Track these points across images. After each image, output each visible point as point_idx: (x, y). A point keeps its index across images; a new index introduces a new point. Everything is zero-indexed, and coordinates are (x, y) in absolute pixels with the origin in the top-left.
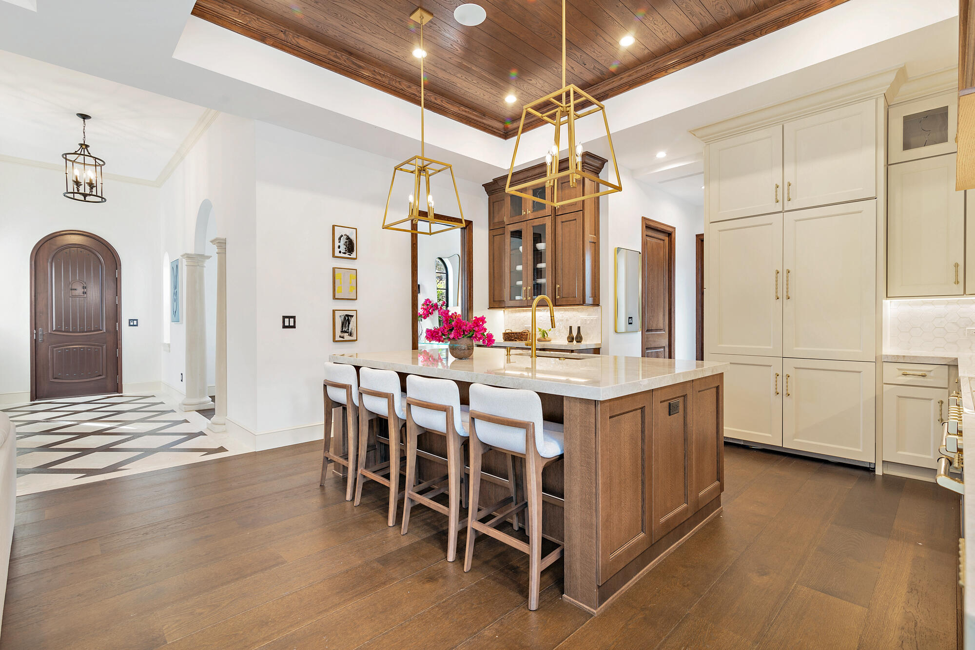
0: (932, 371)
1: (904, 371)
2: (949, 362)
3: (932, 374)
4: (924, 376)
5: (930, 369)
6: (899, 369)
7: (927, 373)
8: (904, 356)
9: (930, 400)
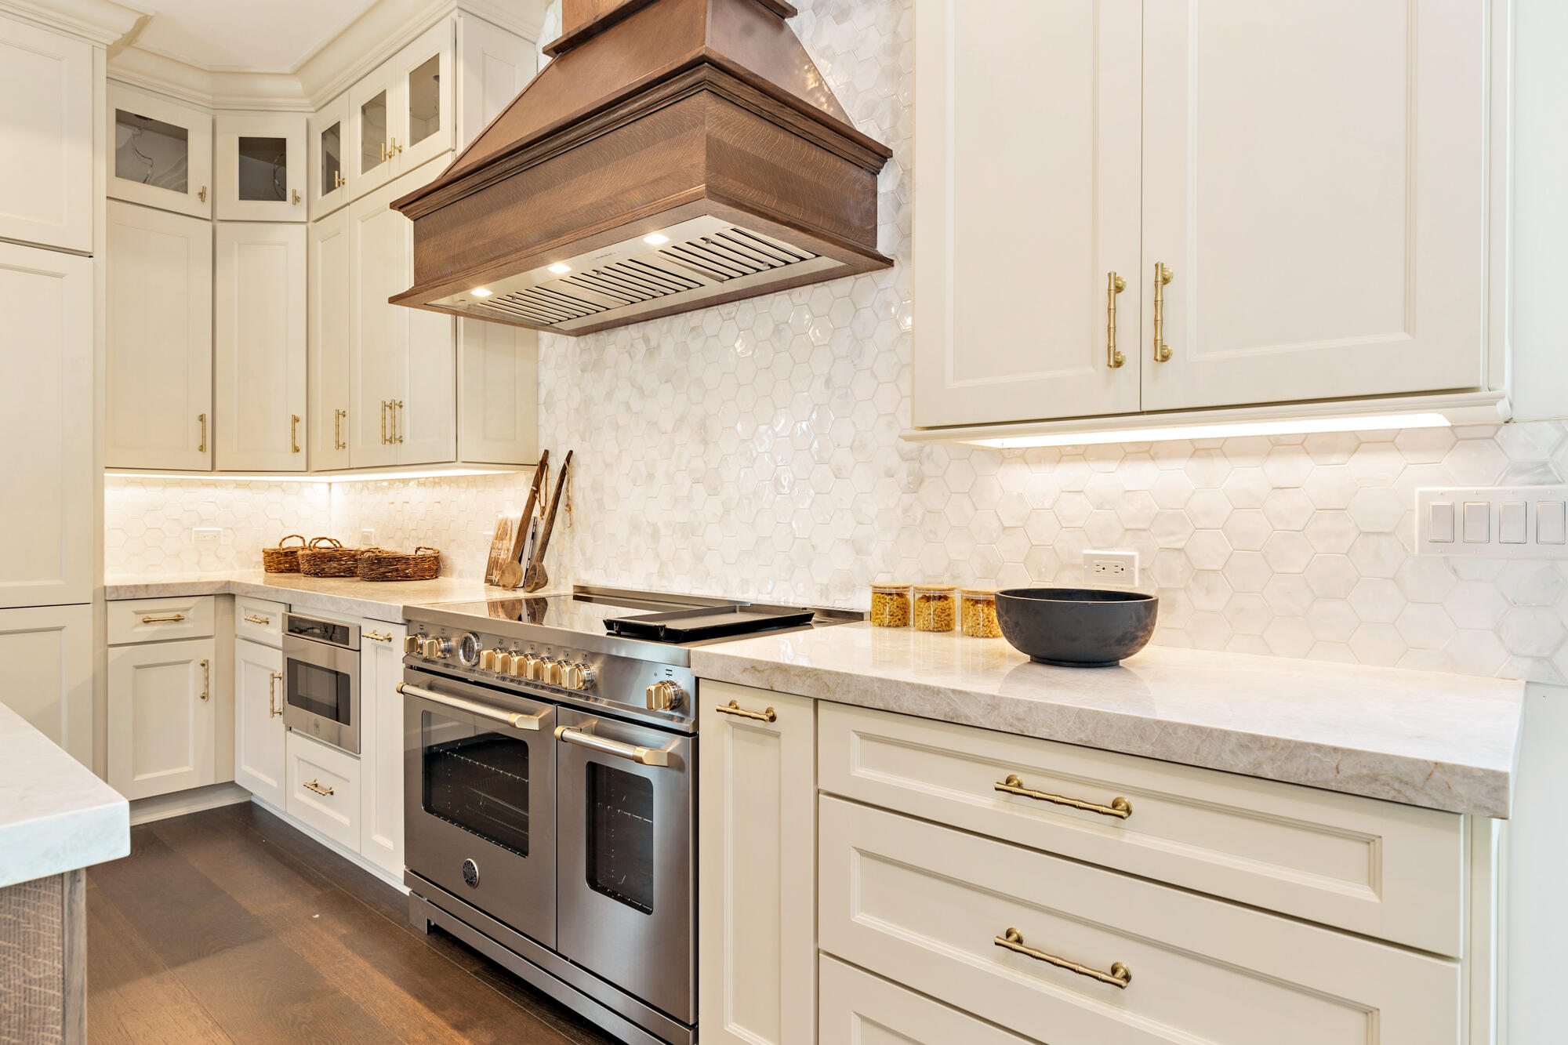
0: (190, 608)
1: (144, 616)
2: (217, 590)
3: (191, 614)
4: (178, 620)
5: (188, 606)
6: (137, 613)
7: (182, 614)
8: (147, 586)
9: (188, 662)
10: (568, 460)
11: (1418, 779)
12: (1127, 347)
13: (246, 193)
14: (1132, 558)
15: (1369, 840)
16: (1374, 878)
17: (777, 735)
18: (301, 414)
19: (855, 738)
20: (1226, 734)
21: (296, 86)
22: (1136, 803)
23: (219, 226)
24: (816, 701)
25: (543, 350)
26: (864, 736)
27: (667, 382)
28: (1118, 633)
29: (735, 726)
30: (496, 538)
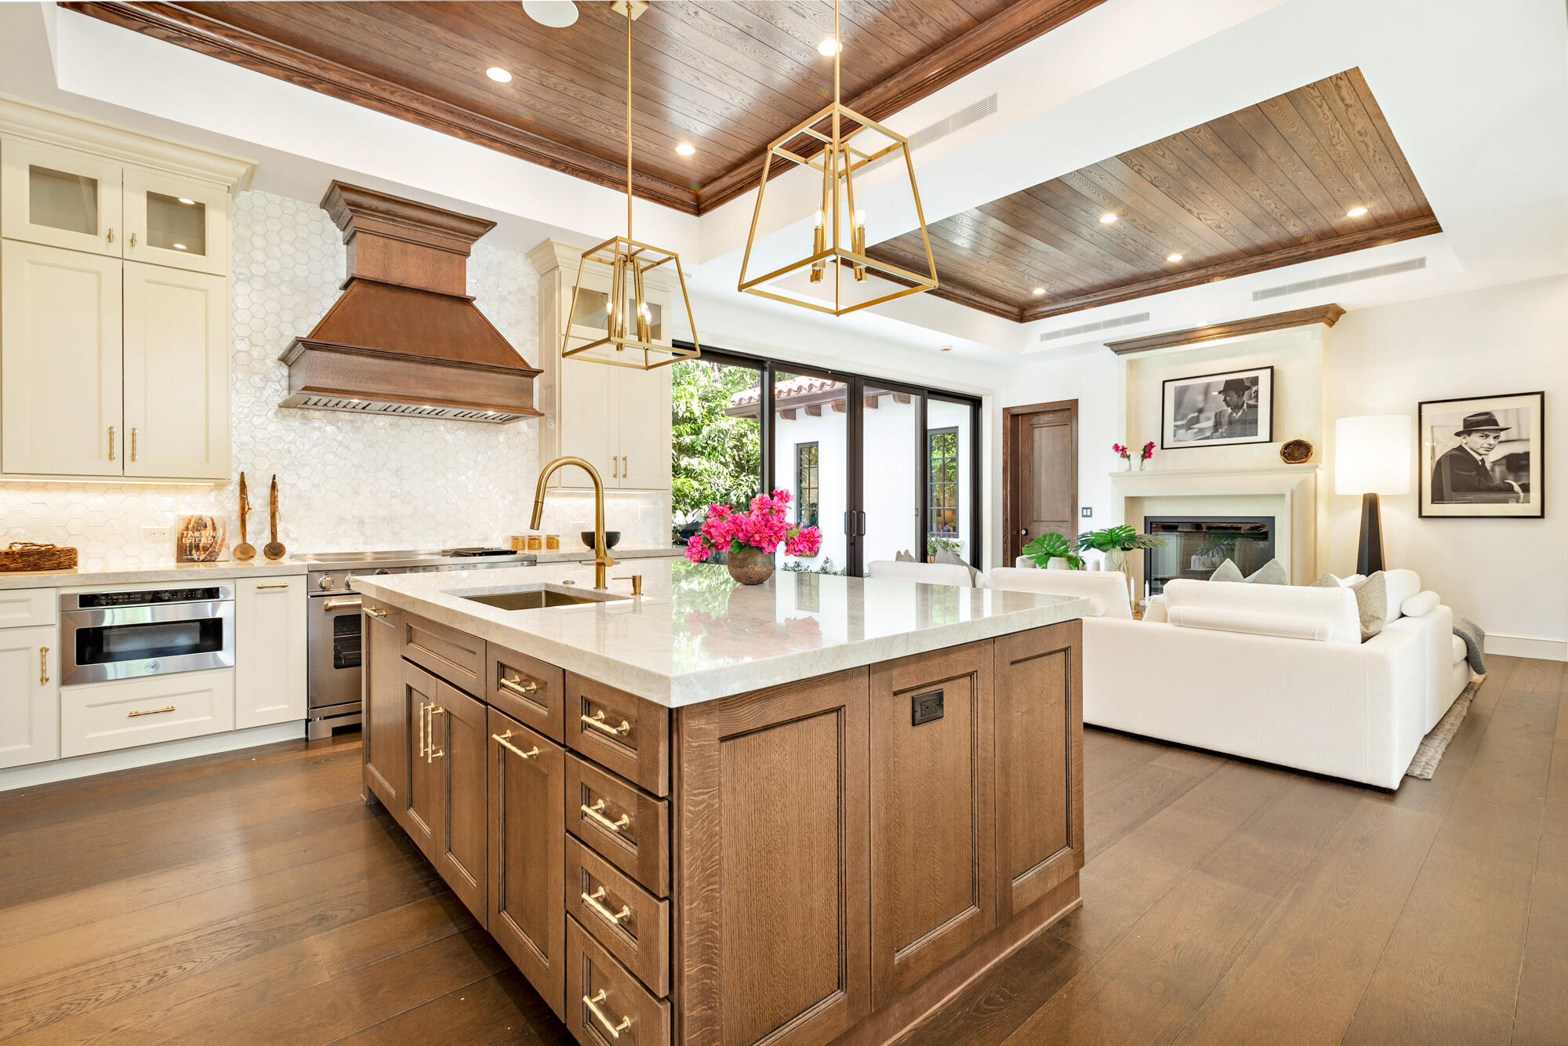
10: (274, 478)
30: (187, 529)
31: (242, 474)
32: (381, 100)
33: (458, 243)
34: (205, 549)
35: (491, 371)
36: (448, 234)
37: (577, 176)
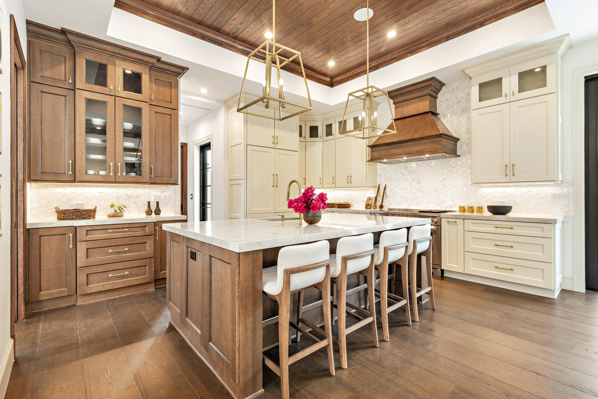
10: (385, 186)
11: (548, 220)
12: (508, 174)
13: (311, 136)
14: (505, 201)
15: (543, 228)
16: (543, 231)
17: (457, 224)
18: (321, 177)
19: (471, 223)
20: (526, 218)
21: (321, 116)
22: (514, 227)
23: (306, 143)
24: (464, 219)
25: (378, 166)
26: (472, 223)
27: (410, 173)
28: (508, 210)
29: (448, 224)
30: (367, 200)
31: (379, 185)
32: (385, 62)
33: (425, 92)
34: (370, 205)
35: (423, 140)
36: (420, 90)
37: (460, 35)
